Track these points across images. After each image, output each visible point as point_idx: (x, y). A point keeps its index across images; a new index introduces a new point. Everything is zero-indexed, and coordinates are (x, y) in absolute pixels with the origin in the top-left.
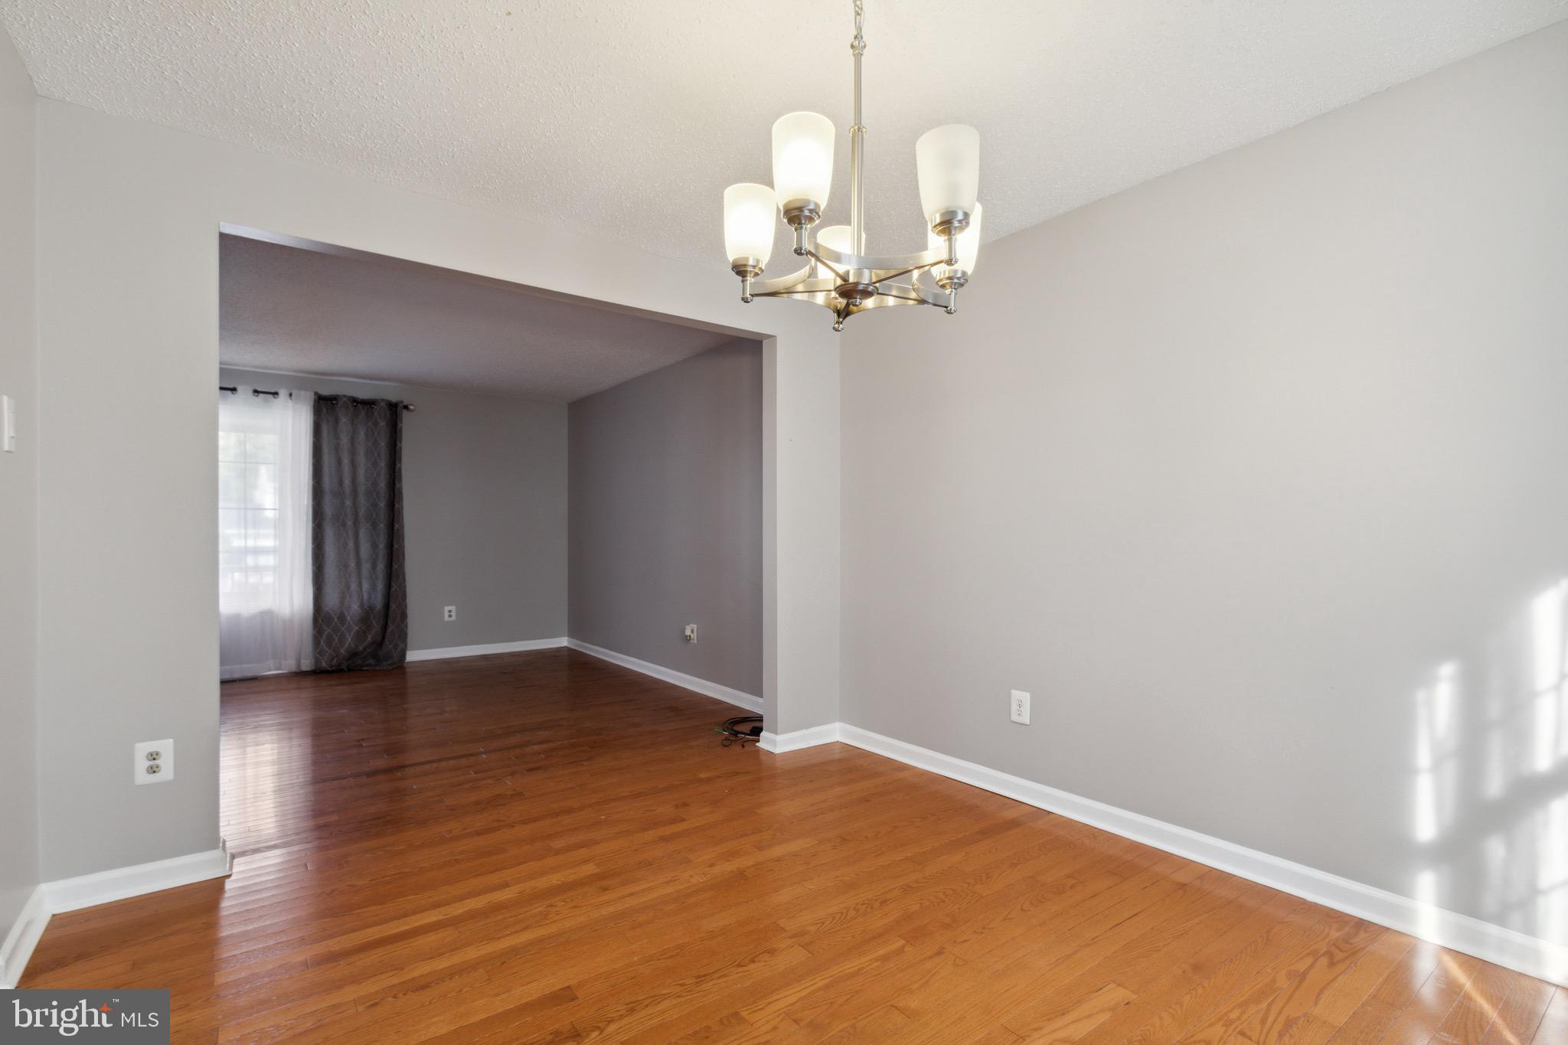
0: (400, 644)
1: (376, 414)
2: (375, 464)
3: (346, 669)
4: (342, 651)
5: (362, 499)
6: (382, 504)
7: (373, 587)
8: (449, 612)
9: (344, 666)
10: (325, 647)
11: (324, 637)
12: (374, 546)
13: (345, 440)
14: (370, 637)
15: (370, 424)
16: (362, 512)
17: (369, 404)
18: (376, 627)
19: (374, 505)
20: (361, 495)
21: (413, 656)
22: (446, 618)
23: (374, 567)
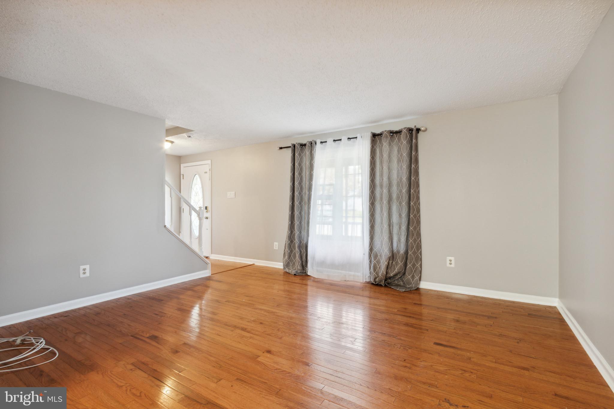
0: (416, 276)
1: (402, 137)
3: (383, 285)
4: (380, 274)
7: (399, 241)
8: (450, 261)
9: (383, 283)
14: (396, 269)
15: (399, 144)
16: (394, 196)
18: (401, 264)
20: (394, 186)
21: (425, 286)
22: (448, 265)
23: (400, 228)
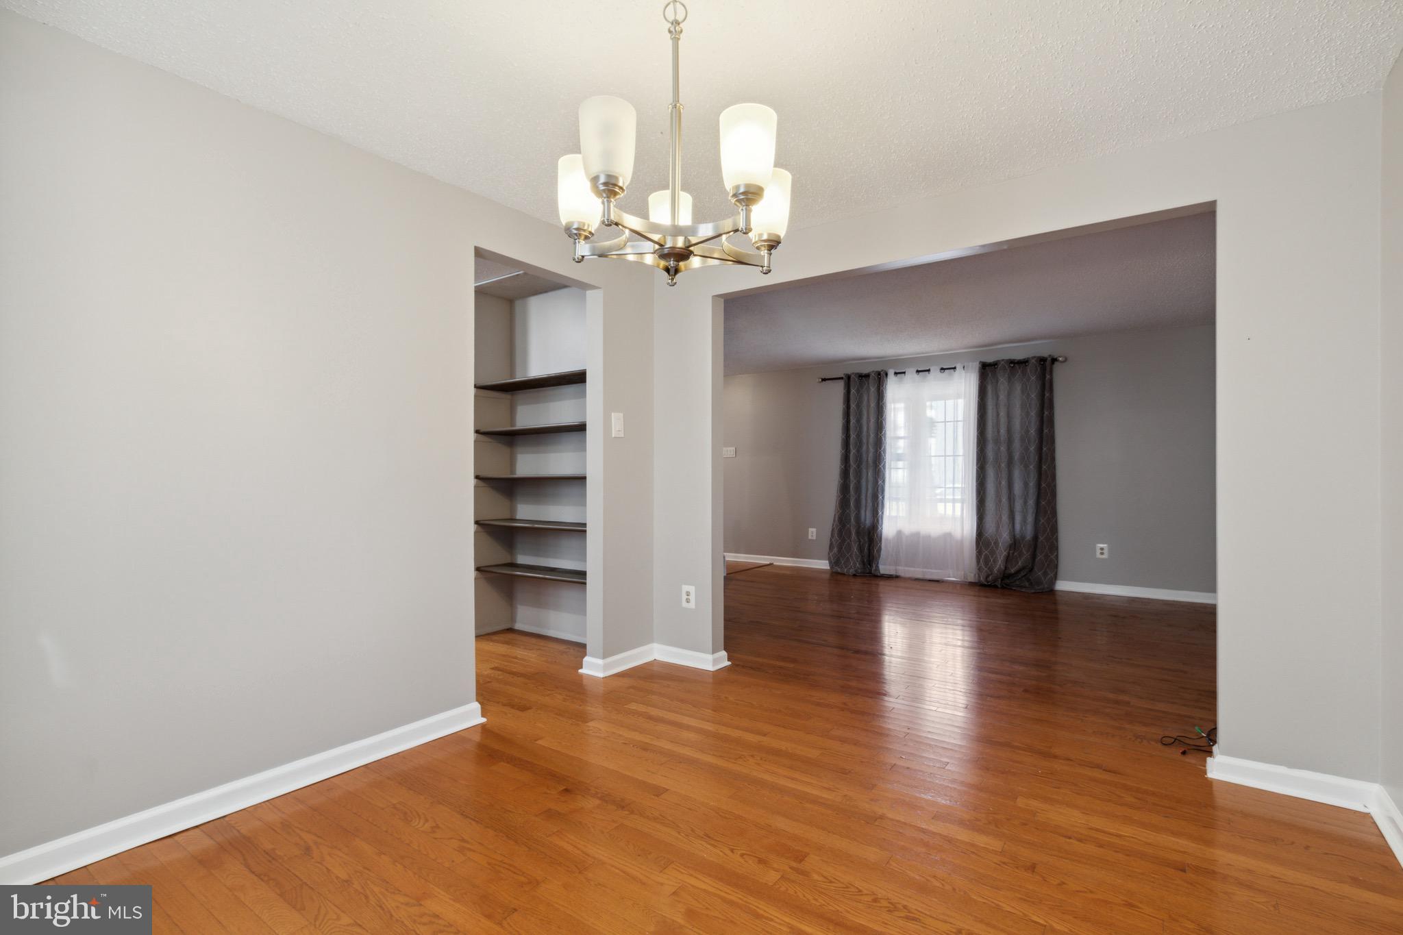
0: (1049, 572)
1: (1028, 370)
2: (1028, 414)
3: (999, 586)
4: (995, 570)
5: (1017, 445)
6: (1032, 448)
7: (1024, 521)
8: (1102, 549)
10: (983, 565)
11: (983, 556)
12: (1026, 485)
13: (1002, 397)
14: (1020, 563)
15: (1024, 380)
16: (1017, 456)
17: (1024, 362)
18: (1026, 555)
19: (1027, 449)
20: (1016, 441)
21: (1063, 585)
22: (1099, 556)
23: (1025, 502)
